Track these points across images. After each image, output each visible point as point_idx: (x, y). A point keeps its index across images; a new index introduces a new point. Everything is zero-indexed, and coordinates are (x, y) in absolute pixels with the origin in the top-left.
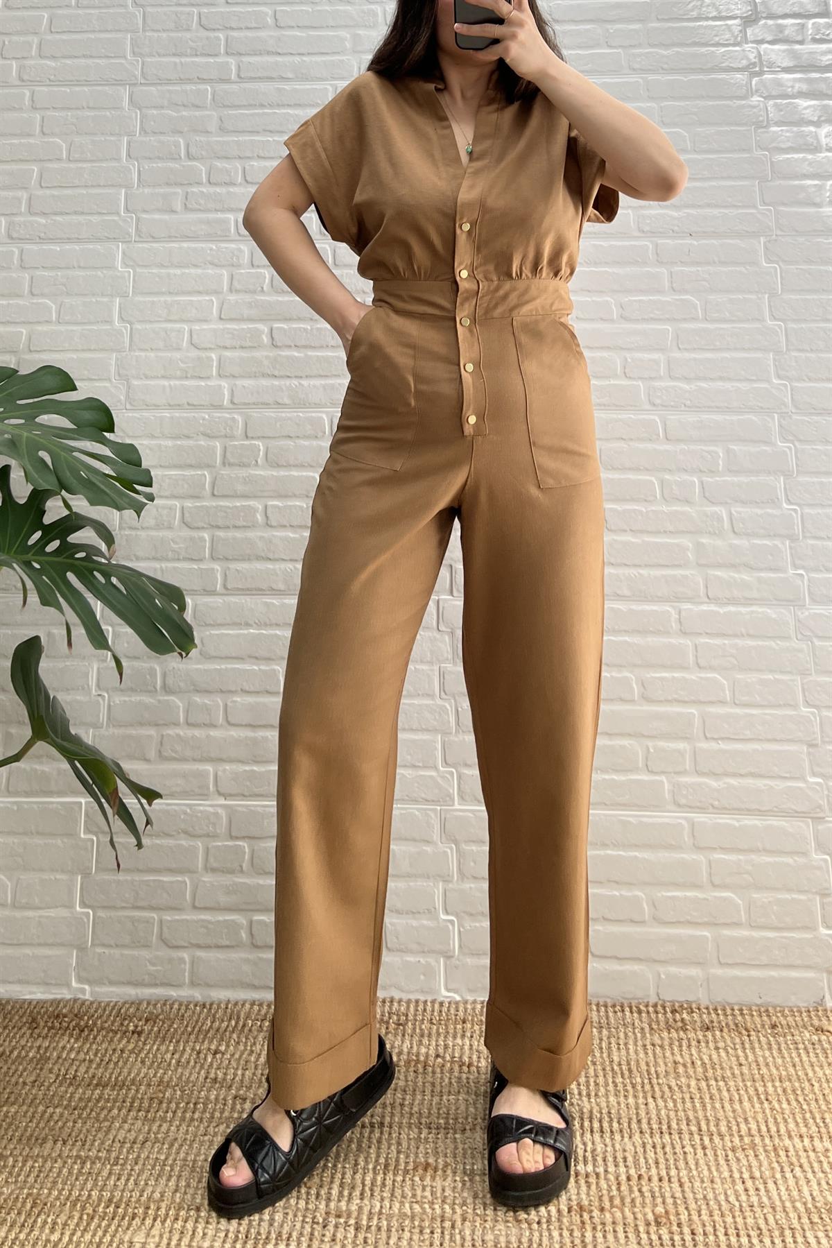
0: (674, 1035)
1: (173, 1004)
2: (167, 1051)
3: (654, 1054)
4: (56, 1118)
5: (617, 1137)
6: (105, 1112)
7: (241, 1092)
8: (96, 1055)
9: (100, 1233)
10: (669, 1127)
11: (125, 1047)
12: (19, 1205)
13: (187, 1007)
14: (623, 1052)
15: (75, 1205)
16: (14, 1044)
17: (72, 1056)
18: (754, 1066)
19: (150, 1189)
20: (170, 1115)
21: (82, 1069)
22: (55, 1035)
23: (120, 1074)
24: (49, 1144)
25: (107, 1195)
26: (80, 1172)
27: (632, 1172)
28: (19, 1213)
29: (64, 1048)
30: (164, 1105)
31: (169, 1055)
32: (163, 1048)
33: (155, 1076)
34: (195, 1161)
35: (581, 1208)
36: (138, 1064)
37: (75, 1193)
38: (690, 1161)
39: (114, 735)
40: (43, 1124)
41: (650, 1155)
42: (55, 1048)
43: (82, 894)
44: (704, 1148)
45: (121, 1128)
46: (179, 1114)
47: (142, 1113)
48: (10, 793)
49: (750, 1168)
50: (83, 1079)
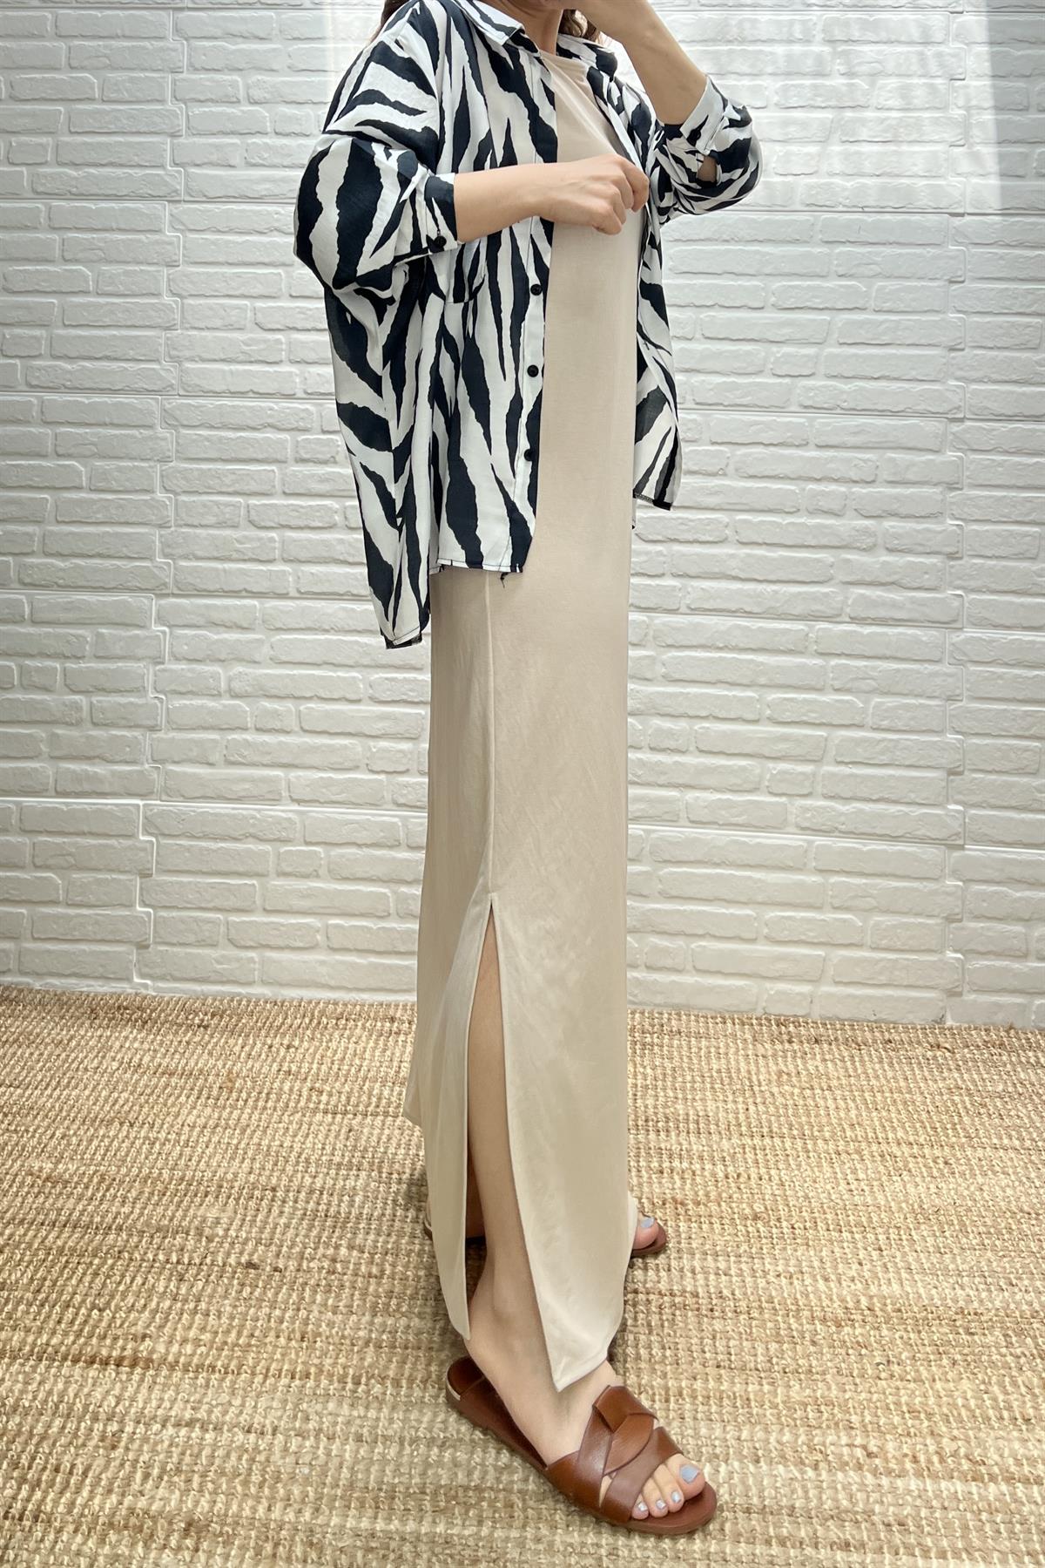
0: (778, 1047)
1: (241, 1000)
2: (236, 1044)
3: (757, 1063)
4: (121, 1102)
5: (715, 1137)
6: (172, 1098)
7: (317, 1085)
8: (161, 1045)
9: (172, 1207)
10: (771, 1131)
11: (191, 1039)
12: (85, 1180)
13: (256, 1005)
14: (723, 1061)
15: (146, 1182)
16: (72, 1032)
17: (136, 1045)
18: (863, 1077)
19: (223, 1170)
20: (241, 1103)
21: (146, 1059)
22: (117, 1026)
23: (186, 1064)
24: (116, 1124)
25: (178, 1174)
26: (150, 1153)
27: (730, 1169)
28: (87, 1187)
29: (126, 1038)
30: (234, 1095)
31: (237, 1049)
32: (232, 1041)
33: (224, 1067)
34: (269, 1147)
35: (674, 1199)
36: (205, 1056)
37: (145, 1171)
38: (792, 1162)
39: (173, 738)
40: (107, 1108)
41: (750, 1156)
42: (117, 1038)
43: (141, 895)
44: (808, 1151)
45: (189, 1113)
46: (250, 1102)
47: (211, 1101)
48: (59, 794)
49: (854, 1171)
50: (148, 1068)
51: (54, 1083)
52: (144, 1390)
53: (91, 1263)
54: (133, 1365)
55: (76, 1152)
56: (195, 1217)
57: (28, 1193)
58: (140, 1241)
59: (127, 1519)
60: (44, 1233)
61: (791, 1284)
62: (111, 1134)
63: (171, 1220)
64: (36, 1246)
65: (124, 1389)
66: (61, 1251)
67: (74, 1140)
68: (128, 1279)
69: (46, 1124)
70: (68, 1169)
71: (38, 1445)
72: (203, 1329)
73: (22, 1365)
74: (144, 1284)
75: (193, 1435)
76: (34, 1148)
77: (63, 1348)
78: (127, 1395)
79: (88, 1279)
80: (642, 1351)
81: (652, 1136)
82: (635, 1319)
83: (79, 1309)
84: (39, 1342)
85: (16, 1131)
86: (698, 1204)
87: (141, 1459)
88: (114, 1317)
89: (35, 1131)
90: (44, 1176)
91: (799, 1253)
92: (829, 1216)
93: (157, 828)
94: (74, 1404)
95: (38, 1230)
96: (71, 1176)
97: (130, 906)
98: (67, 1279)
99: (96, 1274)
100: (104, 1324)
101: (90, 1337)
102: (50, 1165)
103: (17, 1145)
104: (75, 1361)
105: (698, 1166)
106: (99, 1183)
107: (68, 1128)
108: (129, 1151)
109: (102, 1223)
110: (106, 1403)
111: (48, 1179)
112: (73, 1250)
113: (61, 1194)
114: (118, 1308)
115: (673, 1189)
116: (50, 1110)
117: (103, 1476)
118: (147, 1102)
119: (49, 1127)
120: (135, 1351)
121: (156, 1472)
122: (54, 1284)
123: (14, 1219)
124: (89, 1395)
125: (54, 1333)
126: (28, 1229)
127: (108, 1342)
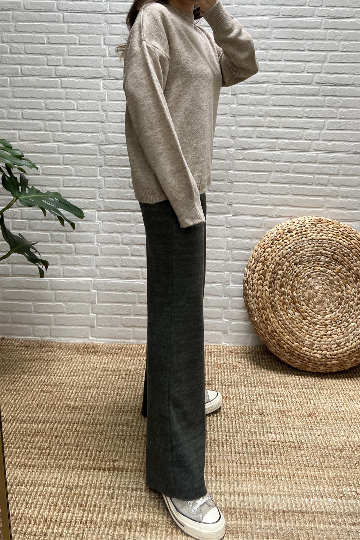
2: (128, 359)
4: (93, 380)
5: (290, 389)
6: (109, 379)
8: (102, 360)
9: (116, 417)
10: (308, 387)
11: (112, 358)
12: (86, 408)
15: (106, 408)
16: (72, 357)
17: (94, 361)
21: (98, 365)
22: (86, 354)
23: (112, 367)
24: (92, 388)
26: (105, 398)
27: (297, 400)
28: (87, 410)
30: (131, 377)
31: (128, 361)
32: (126, 359)
33: (125, 367)
35: (280, 410)
36: (118, 364)
37: (105, 404)
38: (317, 397)
39: (103, 258)
40: (88, 383)
41: (303, 395)
42: (87, 358)
43: (92, 310)
44: (321, 394)
45: (116, 384)
46: (137, 380)
47: (123, 379)
48: (64, 277)
49: (337, 400)
50: (99, 368)
51: (69, 375)
52: (118, 478)
53: (93, 436)
54: (114, 471)
55: (81, 398)
56: (125, 420)
57: (67, 413)
58: (108, 428)
59: (121, 522)
60: (75, 426)
61: (324, 438)
62: (92, 391)
63: (117, 421)
64: (74, 430)
65: (112, 478)
66: (82, 432)
67: (79, 394)
68: (106, 441)
69: (69, 388)
70: (79, 404)
71: (87, 498)
72: (135, 458)
73: (77, 471)
74: (112, 443)
75: (138, 493)
76: (66, 397)
77: (90, 466)
78: (113, 480)
79: (93, 441)
80: (279, 461)
81: (270, 389)
82: (276, 451)
83: (92, 452)
84: (81, 463)
85: (59, 392)
86: (289, 412)
87: (122, 502)
88: (104, 454)
89: (66, 391)
90: (72, 406)
91: (324, 428)
92: (332, 415)
93: (98, 288)
94: (96, 484)
95: (73, 425)
96: (81, 407)
97: (89, 314)
98: (86, 442)
99: (95, 440)
100: (101, 457)
101: (98, 461)
102: (74, 403)
103: (60, 396)
104: (95, 469)
105: (287, 399)
106: (91, 409)
107: (77, 390)
108: (98, 398)
109: (94, 422)
110: (107, 483)
111: (73, 408)
112: (86, 432)
113: (78, 413)
114: (105, 451)
115: (280, 407)
116: (69, 384)
117: (111, 508)
118: (101, 380)
119: (70, 390)
120: (114, 465)
121: (128, 506)
122: (82, 443)
123: (64, 422)
124: (101, 481)
125: (85, 460)
126: (70, 425)
127: (104, 463)
